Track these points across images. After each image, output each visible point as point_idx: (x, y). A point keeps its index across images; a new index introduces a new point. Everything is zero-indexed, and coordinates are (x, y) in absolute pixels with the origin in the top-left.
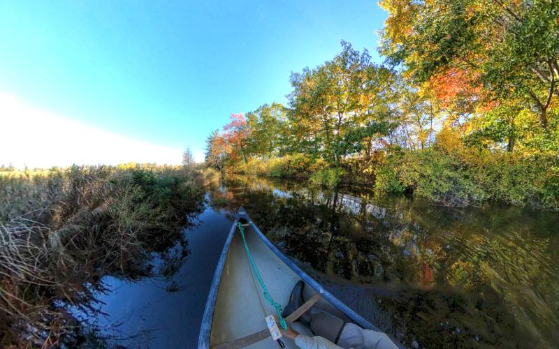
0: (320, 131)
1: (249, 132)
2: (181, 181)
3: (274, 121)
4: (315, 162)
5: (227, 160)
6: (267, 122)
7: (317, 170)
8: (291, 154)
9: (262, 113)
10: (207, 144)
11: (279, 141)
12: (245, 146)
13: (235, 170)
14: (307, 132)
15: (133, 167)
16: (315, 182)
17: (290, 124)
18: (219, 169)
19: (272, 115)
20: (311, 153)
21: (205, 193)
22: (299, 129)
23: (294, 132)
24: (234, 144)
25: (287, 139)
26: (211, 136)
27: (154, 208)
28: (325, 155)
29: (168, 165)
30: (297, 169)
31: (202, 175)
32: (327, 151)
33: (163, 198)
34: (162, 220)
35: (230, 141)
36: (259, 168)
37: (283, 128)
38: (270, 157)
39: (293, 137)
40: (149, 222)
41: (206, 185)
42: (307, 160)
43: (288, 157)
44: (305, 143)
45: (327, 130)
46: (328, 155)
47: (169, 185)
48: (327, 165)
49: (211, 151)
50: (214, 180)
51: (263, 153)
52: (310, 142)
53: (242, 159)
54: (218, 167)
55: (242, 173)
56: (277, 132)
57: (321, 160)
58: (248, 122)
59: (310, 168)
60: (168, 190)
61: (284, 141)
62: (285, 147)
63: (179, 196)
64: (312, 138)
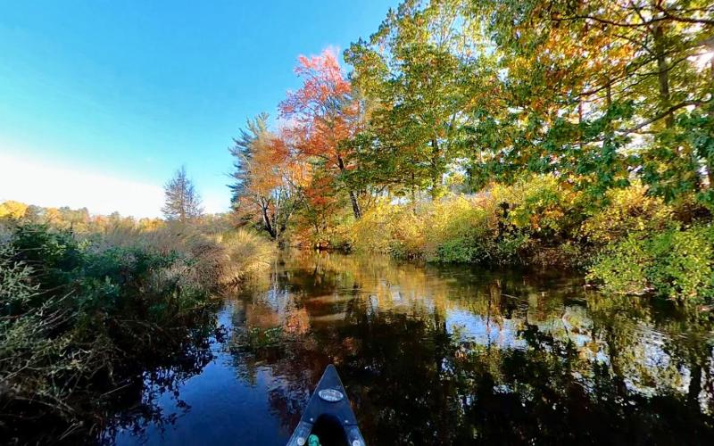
0: (627, 72)
1: (362, 114)
2: (156, 265)
3: (442, 63)
4: (607, 202)
5: (296, 206)
6: (419, 72)
7: (619, 233)
8: (509, 182)
9: (400, 39)
10: (236, 159)
11: (464, 137)
12: (353, 163)
13: (323, 238)
14: (572, 84)
15: (17, 216)
16: (612, 284)
17: (505, 63)
18: (273, 234)
19: (432, 40)
20: (588, 167)
21: (220, 306)
22: (537, 78)
23: (519, 96)
24: (316, 160)
25: (494, 126)
26: (246, 137)
27: (53, 334)
28: (651, 169)
29: (124, 215)
30: (535, 235)
31: (220, 250)
32: (662, 155)
33: (91, 309)
34: (63, 379)
35: (306, 150)
36: (398, 234)
37: (476, 87)
38: (433, 193)
39: (514, 117)
40: (18, 380)
41: (228, 279)
42: (572, 198)
43: (498, 192)
44: (562, 132)
45: (661, 58)
46: (662, 168)
47: (118, 273)
48: (663, 211)
49: (247, 182)
50: (254, 266)
51: (411, 183)
52: (583, 125)
53: (344, 203)
54: (268, 228)
55: (344, 249)
56: (457, 105)
57: (633, 192)
58: (355, 82)
59: (587, 227)
60: (110, 286)
61: (481, 137)
62: (484, 156)
63: (140, 308)
64: (591, 110)
